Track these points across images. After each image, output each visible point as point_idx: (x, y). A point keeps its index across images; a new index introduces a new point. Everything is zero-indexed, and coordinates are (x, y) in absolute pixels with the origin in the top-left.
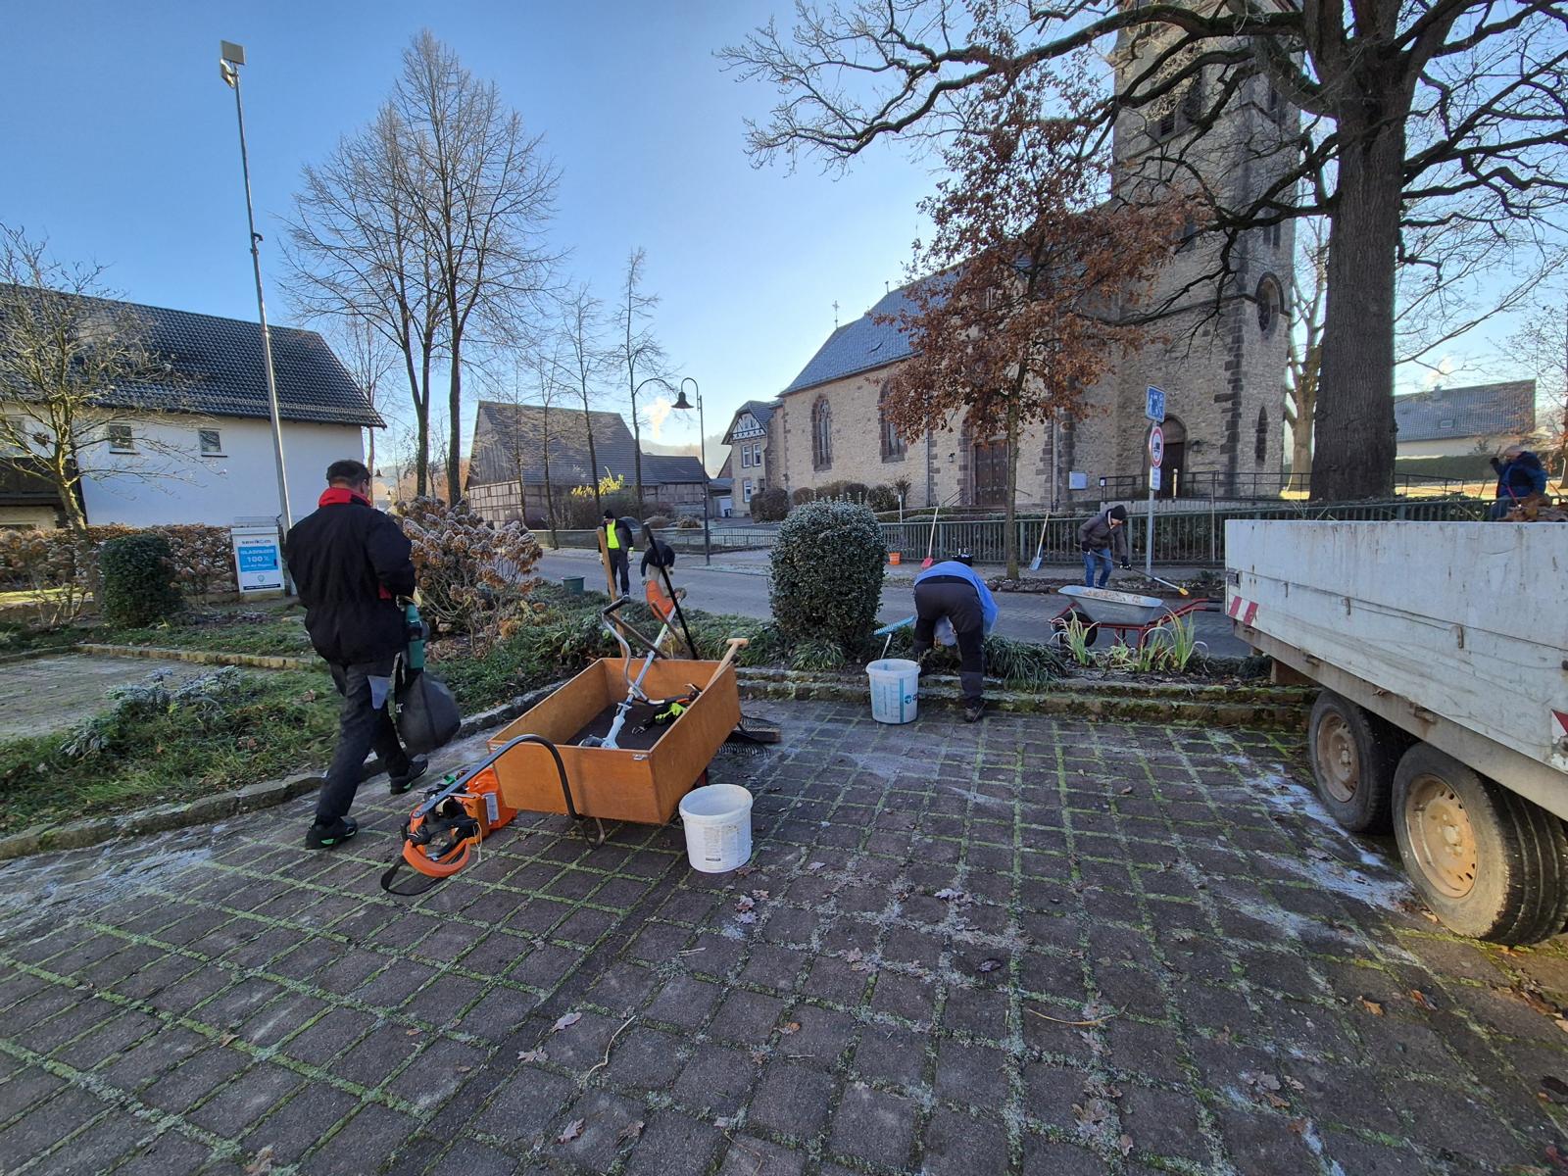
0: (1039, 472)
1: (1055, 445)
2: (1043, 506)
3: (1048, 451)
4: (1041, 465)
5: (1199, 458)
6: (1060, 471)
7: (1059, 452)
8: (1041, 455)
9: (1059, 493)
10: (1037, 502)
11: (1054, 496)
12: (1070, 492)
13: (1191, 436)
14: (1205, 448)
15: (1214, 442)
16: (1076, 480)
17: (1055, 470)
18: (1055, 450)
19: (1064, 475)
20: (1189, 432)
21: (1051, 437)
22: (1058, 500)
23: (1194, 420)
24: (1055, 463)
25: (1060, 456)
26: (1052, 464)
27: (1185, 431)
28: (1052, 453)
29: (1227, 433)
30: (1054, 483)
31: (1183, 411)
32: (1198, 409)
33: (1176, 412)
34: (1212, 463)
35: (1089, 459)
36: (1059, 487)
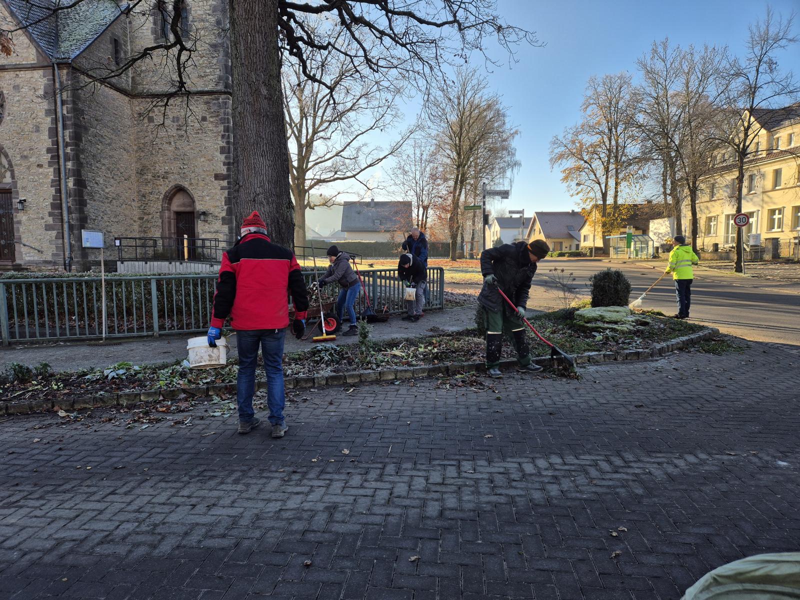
0: (48, 228)
1: (64, 200)
2: (55, 263)
3: (57, 206)
4: (50, 220)
5: (207, 227)
6: (71, 227)
7: (69, 208)
8: (50, 210)
9: (71, 251)
10: (49, 258)
11: (67, 254)
12: (85, 251)
13: (199, 207)
14: (210, 219)
15: (217, 214)
16: (91, 239)
17: (66, 226)
18: (64, 205)
19: (76, 232)
20: (197, 204)
21: (59, 191)
22: (71, 258)
23: (200, 193)
24: (66, 218)
25: (70, 212)
26: (62, 220)
27: (194, 202)
28: (61, 209)
29: (225, 207)
30: (66, 240)
31: (191, 184)
32: (202, 183)
33: (186, 185)
34: (217, 232)
35: (105, 218)
36: (70, 244)
